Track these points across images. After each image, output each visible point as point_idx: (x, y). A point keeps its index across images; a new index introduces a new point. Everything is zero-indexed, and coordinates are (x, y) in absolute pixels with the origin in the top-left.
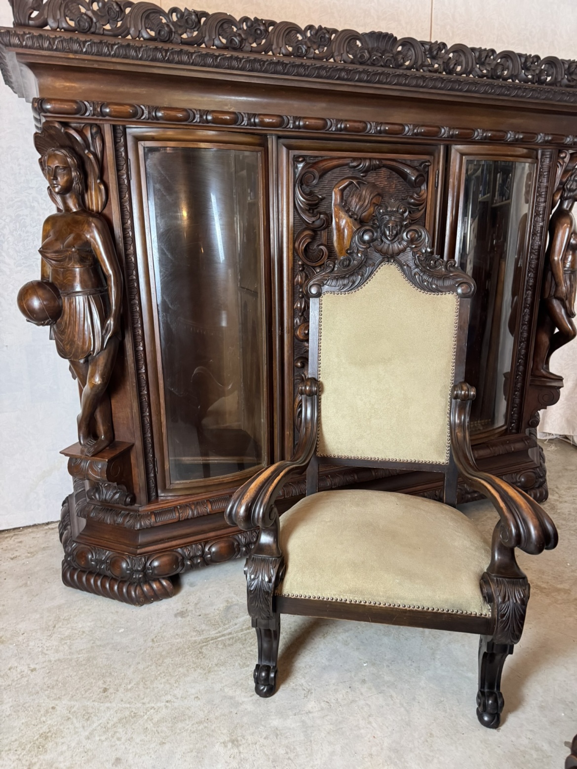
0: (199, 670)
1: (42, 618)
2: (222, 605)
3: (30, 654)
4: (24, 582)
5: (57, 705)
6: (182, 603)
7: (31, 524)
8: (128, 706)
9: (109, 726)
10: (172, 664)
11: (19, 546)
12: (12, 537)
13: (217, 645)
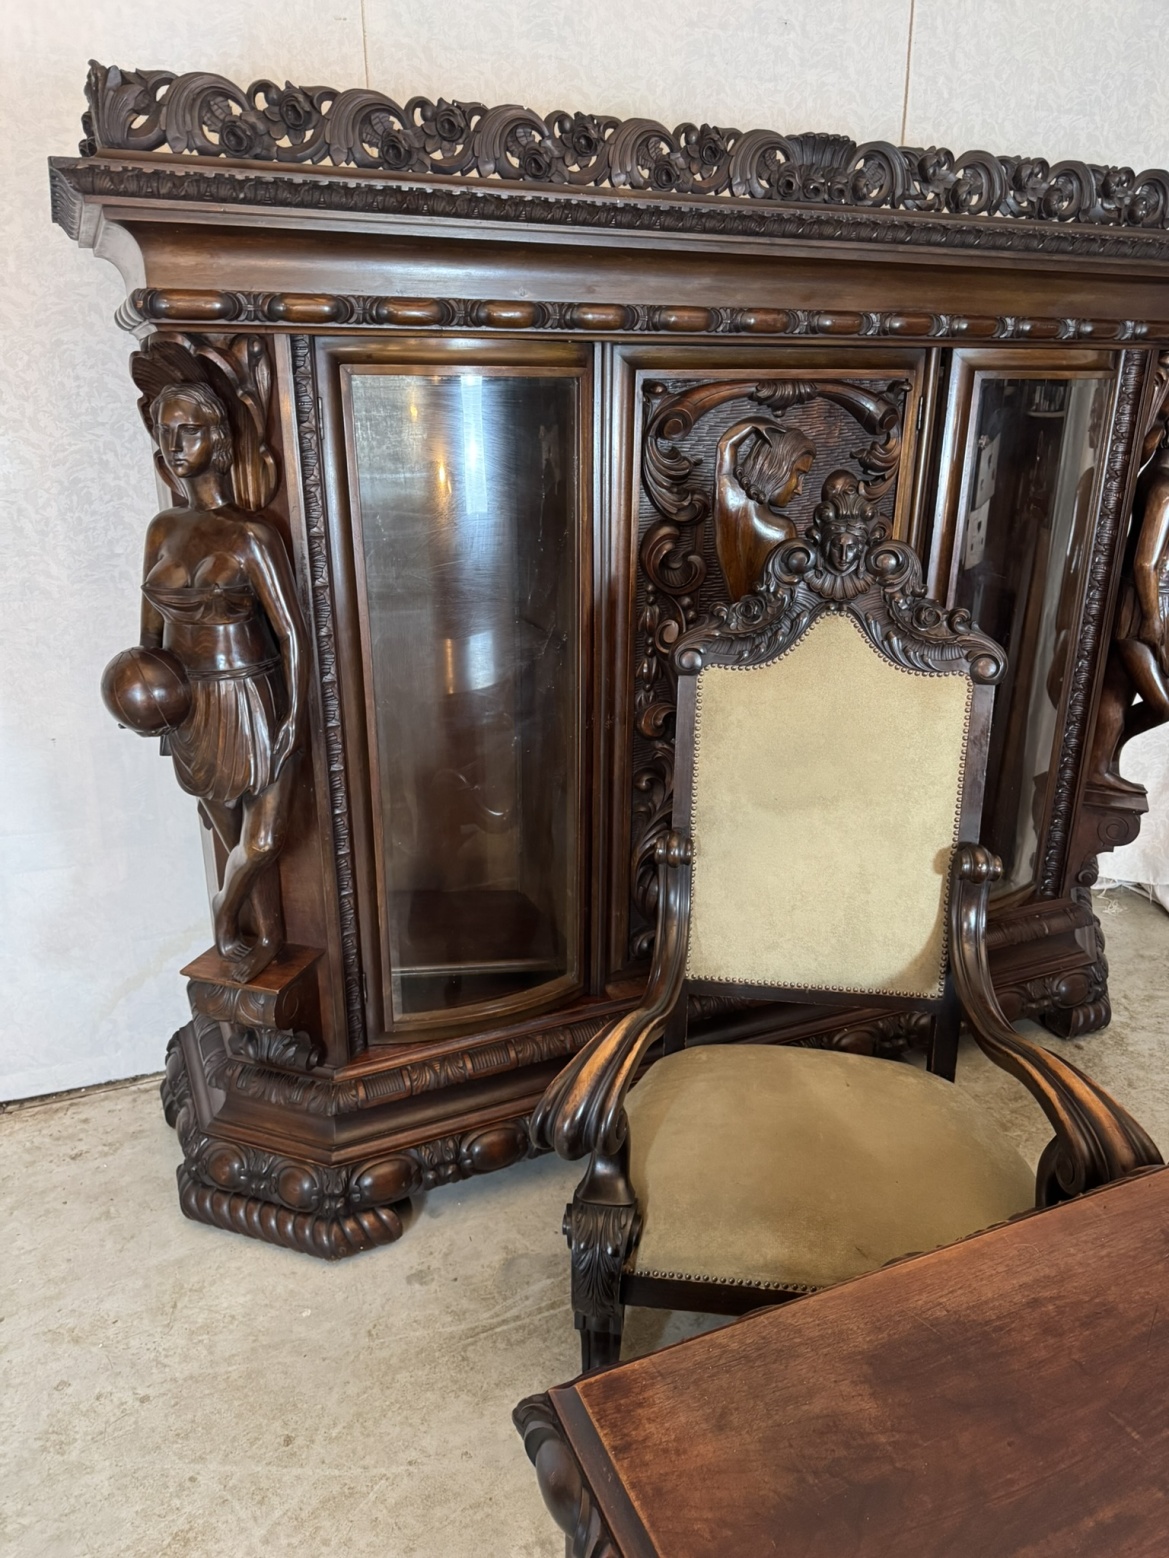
0: (464, 1397)
1: (147, 1286)
2: (497, 1258)
3: (133, 1365)
4: (104, 1208)
5: (198, 1474)
6: (419, 1253)
7: (103, 1082)
8: (337, 1472)
9: (304, 1515)
10: (411, 1384)
11: (83, 1130)
12: (67, 1110)
13: (495, 1342)
